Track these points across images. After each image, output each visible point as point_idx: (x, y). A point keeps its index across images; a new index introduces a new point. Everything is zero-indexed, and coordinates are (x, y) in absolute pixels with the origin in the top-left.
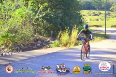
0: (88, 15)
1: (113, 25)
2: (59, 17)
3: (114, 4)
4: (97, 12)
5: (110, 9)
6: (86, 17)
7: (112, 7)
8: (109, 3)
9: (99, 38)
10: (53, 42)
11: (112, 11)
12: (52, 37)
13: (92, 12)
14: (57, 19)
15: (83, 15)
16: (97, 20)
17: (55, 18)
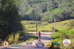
0: (27, 24)
1: (43, 30)
2: (7, 25)
3: (43, 17)
4: (32, 22)
5: (41, 20)
6: (25, 25)
7: (42, 19)
8: (40, 16)
9: (33, 38)
10: (3, 42)
11: (42, 21)
12: (2, 39)
13: (29, 22)
14: (6, 26)
15: (24, 24)
16: (33, 27)
17: (4, 26)
